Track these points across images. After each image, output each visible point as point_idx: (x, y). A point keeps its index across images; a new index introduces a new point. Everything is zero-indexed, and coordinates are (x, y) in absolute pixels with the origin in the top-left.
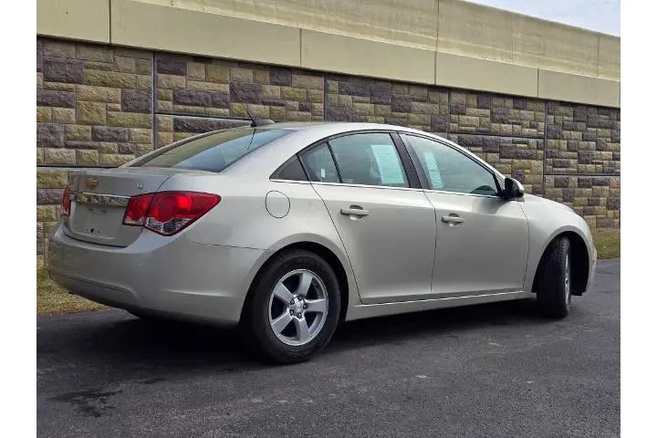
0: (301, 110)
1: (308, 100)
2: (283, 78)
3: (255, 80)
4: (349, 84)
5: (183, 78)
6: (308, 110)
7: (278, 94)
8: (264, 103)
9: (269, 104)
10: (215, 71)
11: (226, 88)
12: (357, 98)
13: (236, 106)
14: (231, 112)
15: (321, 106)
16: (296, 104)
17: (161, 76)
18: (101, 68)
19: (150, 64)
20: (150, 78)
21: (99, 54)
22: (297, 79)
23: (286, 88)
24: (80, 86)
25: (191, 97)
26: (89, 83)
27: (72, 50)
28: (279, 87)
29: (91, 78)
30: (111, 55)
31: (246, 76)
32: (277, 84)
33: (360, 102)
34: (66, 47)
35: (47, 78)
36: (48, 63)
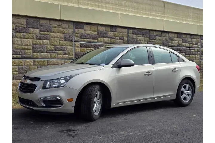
0: (120, 40)
1: (122, 37)
2: (114, 29)
3: (105, 30)
4: (136, 31)
5: (83, 30)
6: (122, 40)
7: (113, 35)
8: (108, 38)
9: (110, 38)
10: (93, 28)
11: (96, 33)
12: (138, 35)
13: (99, 39)
14: (98, 41)
15: (127, 38)
16: (118, 38)
17: (76, 30)
18: (57, 27)
19: (72, 26)
20: (73, 30)
21: (57, 23)
22: (119, 30)
23: (115, 33)
24: (51, 33)
25: (85, 36)
26: (54, 32)
27: (48, 22)
28: (113, 32)
30: (60, 23)
31: (102, 29)
32: (112, 31)
33: (139, 37)
34: (46, 21)
35: (41, 31)
36: (41, 26)
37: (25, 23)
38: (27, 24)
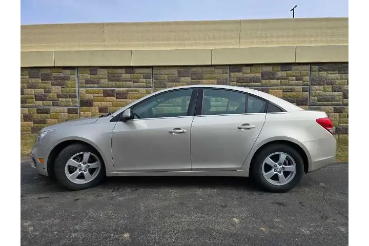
0: (296, 80)
1: (301, 75)
2: (287, 68)
3: (273, 70)
4: (325, 67)
5: (241, 73)
6: (301, 80)
7: (285, 75)
8: (277, 79)
9: (280, 79)
10: (254, 68)
11: (259, 75)
12: (329, 72)
13: (264, 82)
14: (262, 84)
15: (308, 78)
16: (294, 78)
17: (232, 74)
18: (210, 74)
19: (228, 70)
20: (228, 75)
21: (210, 69)
22: (294, 68)
23: (288, 72)
24: (203, 81)
25: (244, 80)
26: (205, 79)
27: (200, 68)
28: (285, 72)
29: (206, 77)
30: (212, 69)
31: (270, 69)
32: (284, 71)
33: (331, 74)
34: (197, 68)
35: (192, 79)
36: (192, 74)
37: (177, 73)
38: (179, 73)
